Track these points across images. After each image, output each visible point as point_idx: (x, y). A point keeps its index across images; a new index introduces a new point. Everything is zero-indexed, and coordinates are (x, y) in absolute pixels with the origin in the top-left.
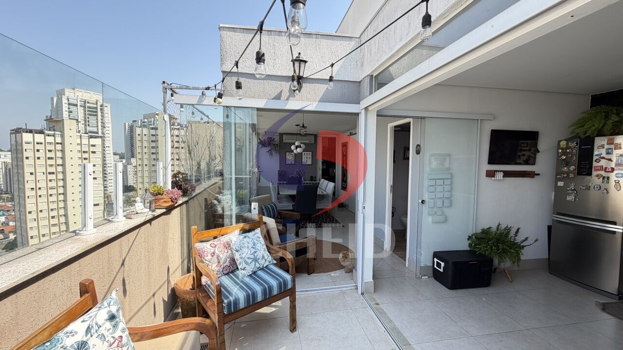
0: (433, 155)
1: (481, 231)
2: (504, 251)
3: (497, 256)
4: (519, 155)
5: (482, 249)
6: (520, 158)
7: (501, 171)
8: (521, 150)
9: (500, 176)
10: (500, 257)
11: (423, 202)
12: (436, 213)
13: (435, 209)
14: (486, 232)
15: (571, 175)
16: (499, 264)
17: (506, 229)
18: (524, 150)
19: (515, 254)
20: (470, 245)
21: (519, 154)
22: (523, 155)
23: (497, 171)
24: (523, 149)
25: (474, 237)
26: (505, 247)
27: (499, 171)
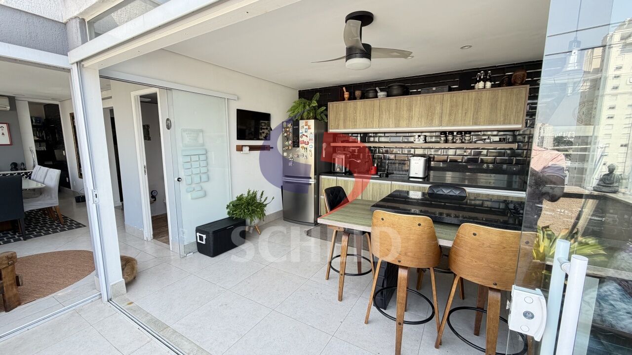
0: (184, 130)
1: (236, 199)
2: (253, 211)
3: (249, 217)
4: (261, 133)
5: (238, 214)
6: (261, 135)
7: (247, 146)
8: (262, 129)
9: (246, 149)
10: (251, 217)
11: (179, 180)
12: (194, 190)
13: (193, 186)
14: (240, 199)
15: (290, 148)
16: (251, 223)
17: (253, 193)
18: (264, 129)
19: (261, 212)
20: (229, 213)
21: (261, 131)
22: (263, 133)
23: (244, 146)
24: (263, 127)
25: (231, 205)
26: (253, 208)
27: (246, 146)
